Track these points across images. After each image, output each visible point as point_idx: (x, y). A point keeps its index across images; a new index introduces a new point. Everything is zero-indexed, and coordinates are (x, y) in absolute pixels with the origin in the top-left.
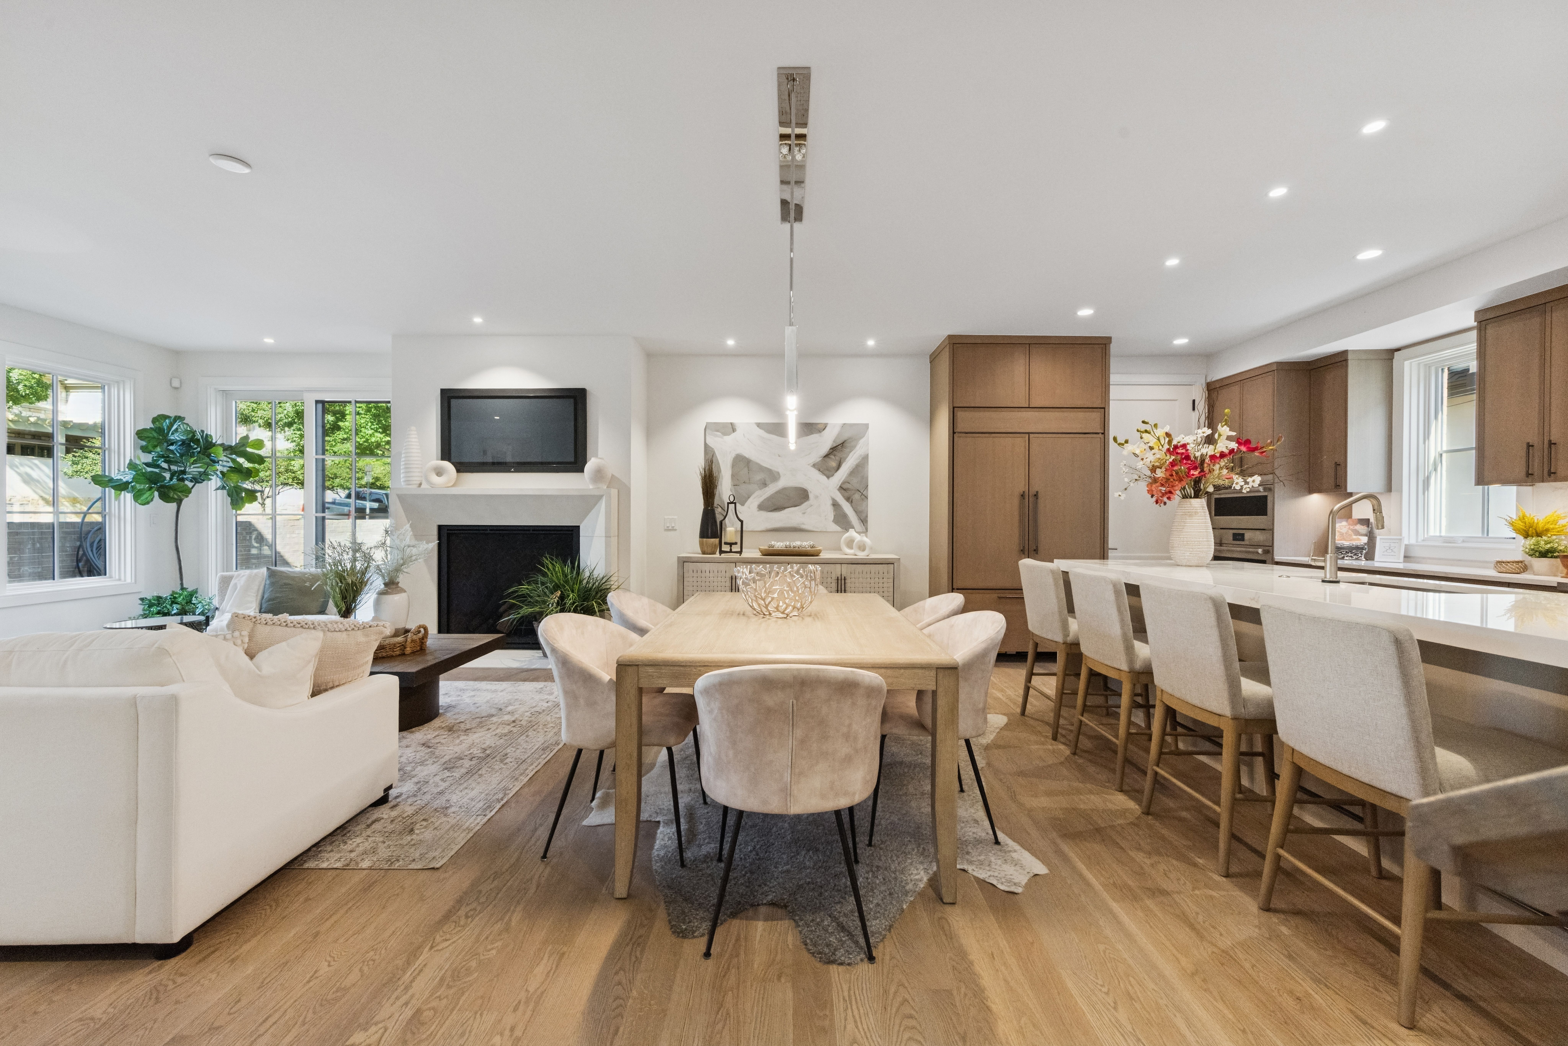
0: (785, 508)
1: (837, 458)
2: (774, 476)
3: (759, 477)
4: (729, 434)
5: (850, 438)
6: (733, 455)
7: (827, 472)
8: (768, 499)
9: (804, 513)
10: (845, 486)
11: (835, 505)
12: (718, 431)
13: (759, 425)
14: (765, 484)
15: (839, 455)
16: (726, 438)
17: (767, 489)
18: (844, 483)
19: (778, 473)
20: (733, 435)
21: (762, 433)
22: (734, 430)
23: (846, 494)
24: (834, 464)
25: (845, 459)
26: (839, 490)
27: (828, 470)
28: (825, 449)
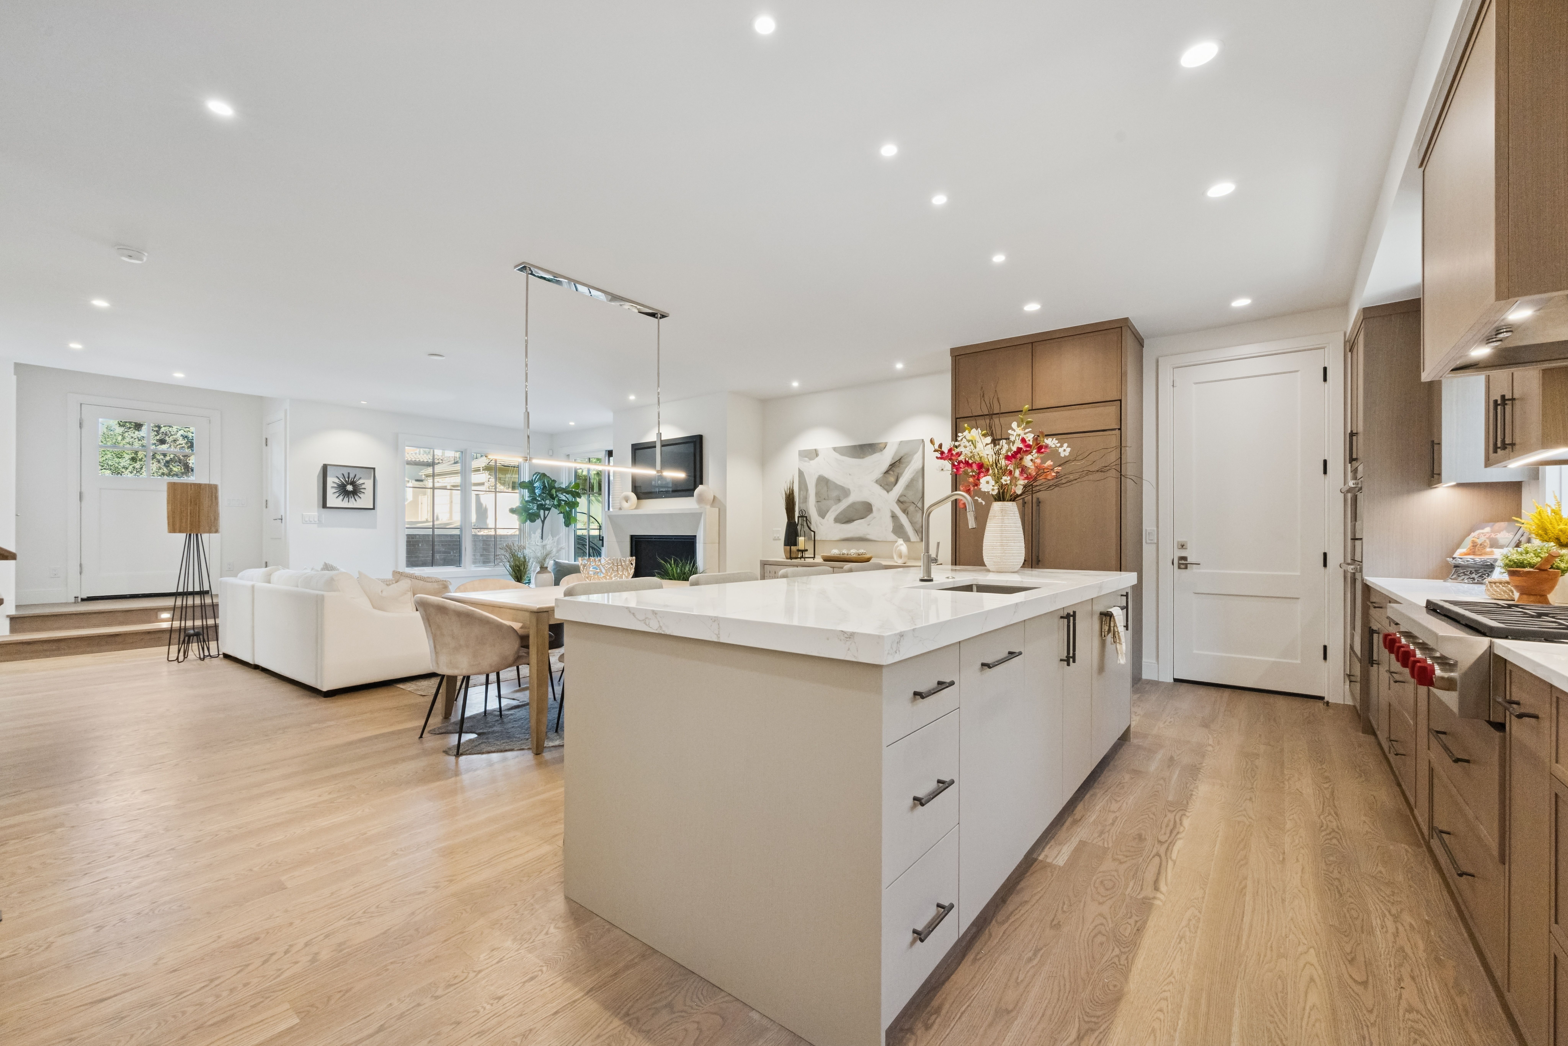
0: (854, 520)
1: (896, 474)
2: (846, 492)
3: (834, 494)
4: (813, 459)
5: (906, 454)
6: (817, 476)
7: (886, 487)
8: (841, 513)
9: (869, 525)
10: (902, 499)
11: (894, 517)
12: (806, 457)
13: (835, 449)
14: (839, 500)
15: (897, 470)
16: (812, 462)
17: (841, 504)
18: (901, 496)
19: (849, 489)
20: (817, 459)
21: (837, 455)
22: (817, 455)
23: (903, 506)
24: (892, 479)
25: (902, 474)
26: (896, 503)
27: (887, 485)
28: (885, 466)
